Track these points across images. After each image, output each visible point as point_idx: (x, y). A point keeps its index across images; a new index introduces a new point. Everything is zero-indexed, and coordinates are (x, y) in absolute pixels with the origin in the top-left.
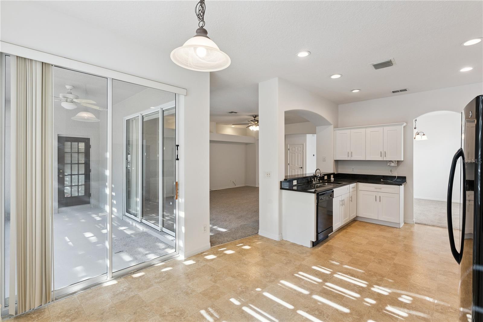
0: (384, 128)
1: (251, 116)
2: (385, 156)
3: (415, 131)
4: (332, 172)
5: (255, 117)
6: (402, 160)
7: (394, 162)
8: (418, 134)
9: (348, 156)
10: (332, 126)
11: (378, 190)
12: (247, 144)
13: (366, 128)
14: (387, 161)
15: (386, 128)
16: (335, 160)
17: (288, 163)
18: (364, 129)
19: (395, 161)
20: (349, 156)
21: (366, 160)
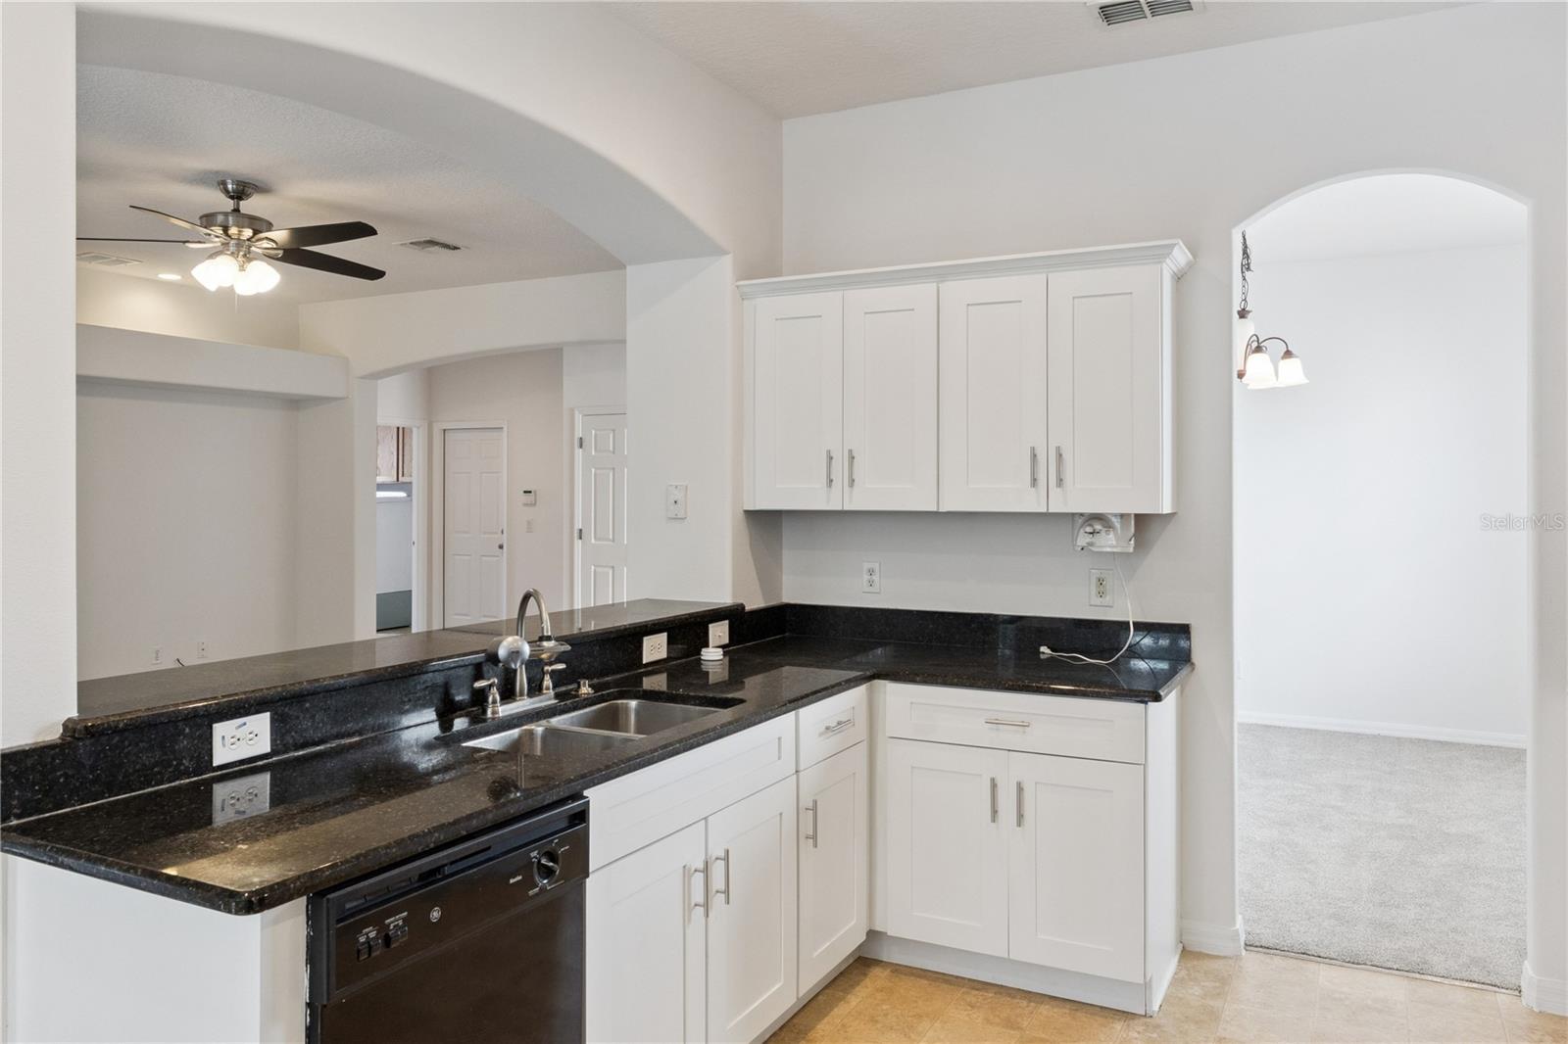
0: (1050, 275)
1: (202, 179)
2: (1060, 482)
3: (1243, 331)
4: (723, 596)
5: (239, 195)
6: (1167, 509)
7: (1116, 522)
8: (1258, 349)
9: (830, 482)
10: (727, 262)
11: (1009, 737)
12: (294, 403)
13: (941, 275)
14: (1073, 514)
15: (1068, 282)
16: (748, 513)
17: (578, 525)
18: (928, 289)
19: (1122, 516)
20: (836, 476)
21: (943, 509)
